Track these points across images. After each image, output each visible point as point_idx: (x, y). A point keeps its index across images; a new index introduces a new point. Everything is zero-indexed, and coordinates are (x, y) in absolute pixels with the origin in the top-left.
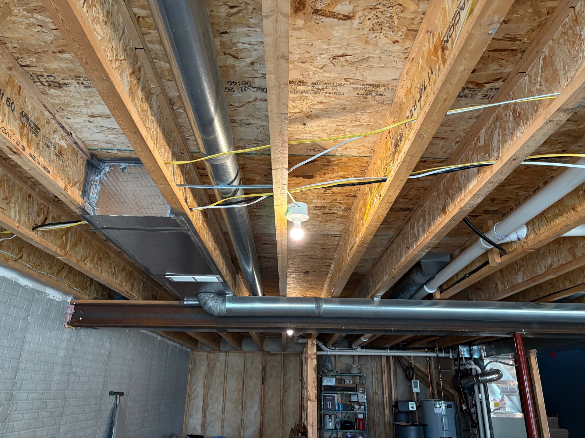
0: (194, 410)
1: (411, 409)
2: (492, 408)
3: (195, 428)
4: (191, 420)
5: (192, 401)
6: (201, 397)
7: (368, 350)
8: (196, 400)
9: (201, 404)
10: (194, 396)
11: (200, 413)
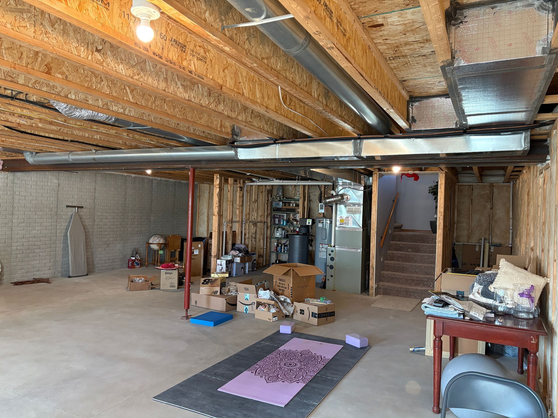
0: (202, 222)
1: (307, 224)
2: (338, 223)
3: (203, 234)
4: (200, 228)
5: (201, 217)
6: (206, 215)
7: (284, 181)
8: (203, 216)
9: (206, 219)
10: (201, 213)
11: (206, 223)
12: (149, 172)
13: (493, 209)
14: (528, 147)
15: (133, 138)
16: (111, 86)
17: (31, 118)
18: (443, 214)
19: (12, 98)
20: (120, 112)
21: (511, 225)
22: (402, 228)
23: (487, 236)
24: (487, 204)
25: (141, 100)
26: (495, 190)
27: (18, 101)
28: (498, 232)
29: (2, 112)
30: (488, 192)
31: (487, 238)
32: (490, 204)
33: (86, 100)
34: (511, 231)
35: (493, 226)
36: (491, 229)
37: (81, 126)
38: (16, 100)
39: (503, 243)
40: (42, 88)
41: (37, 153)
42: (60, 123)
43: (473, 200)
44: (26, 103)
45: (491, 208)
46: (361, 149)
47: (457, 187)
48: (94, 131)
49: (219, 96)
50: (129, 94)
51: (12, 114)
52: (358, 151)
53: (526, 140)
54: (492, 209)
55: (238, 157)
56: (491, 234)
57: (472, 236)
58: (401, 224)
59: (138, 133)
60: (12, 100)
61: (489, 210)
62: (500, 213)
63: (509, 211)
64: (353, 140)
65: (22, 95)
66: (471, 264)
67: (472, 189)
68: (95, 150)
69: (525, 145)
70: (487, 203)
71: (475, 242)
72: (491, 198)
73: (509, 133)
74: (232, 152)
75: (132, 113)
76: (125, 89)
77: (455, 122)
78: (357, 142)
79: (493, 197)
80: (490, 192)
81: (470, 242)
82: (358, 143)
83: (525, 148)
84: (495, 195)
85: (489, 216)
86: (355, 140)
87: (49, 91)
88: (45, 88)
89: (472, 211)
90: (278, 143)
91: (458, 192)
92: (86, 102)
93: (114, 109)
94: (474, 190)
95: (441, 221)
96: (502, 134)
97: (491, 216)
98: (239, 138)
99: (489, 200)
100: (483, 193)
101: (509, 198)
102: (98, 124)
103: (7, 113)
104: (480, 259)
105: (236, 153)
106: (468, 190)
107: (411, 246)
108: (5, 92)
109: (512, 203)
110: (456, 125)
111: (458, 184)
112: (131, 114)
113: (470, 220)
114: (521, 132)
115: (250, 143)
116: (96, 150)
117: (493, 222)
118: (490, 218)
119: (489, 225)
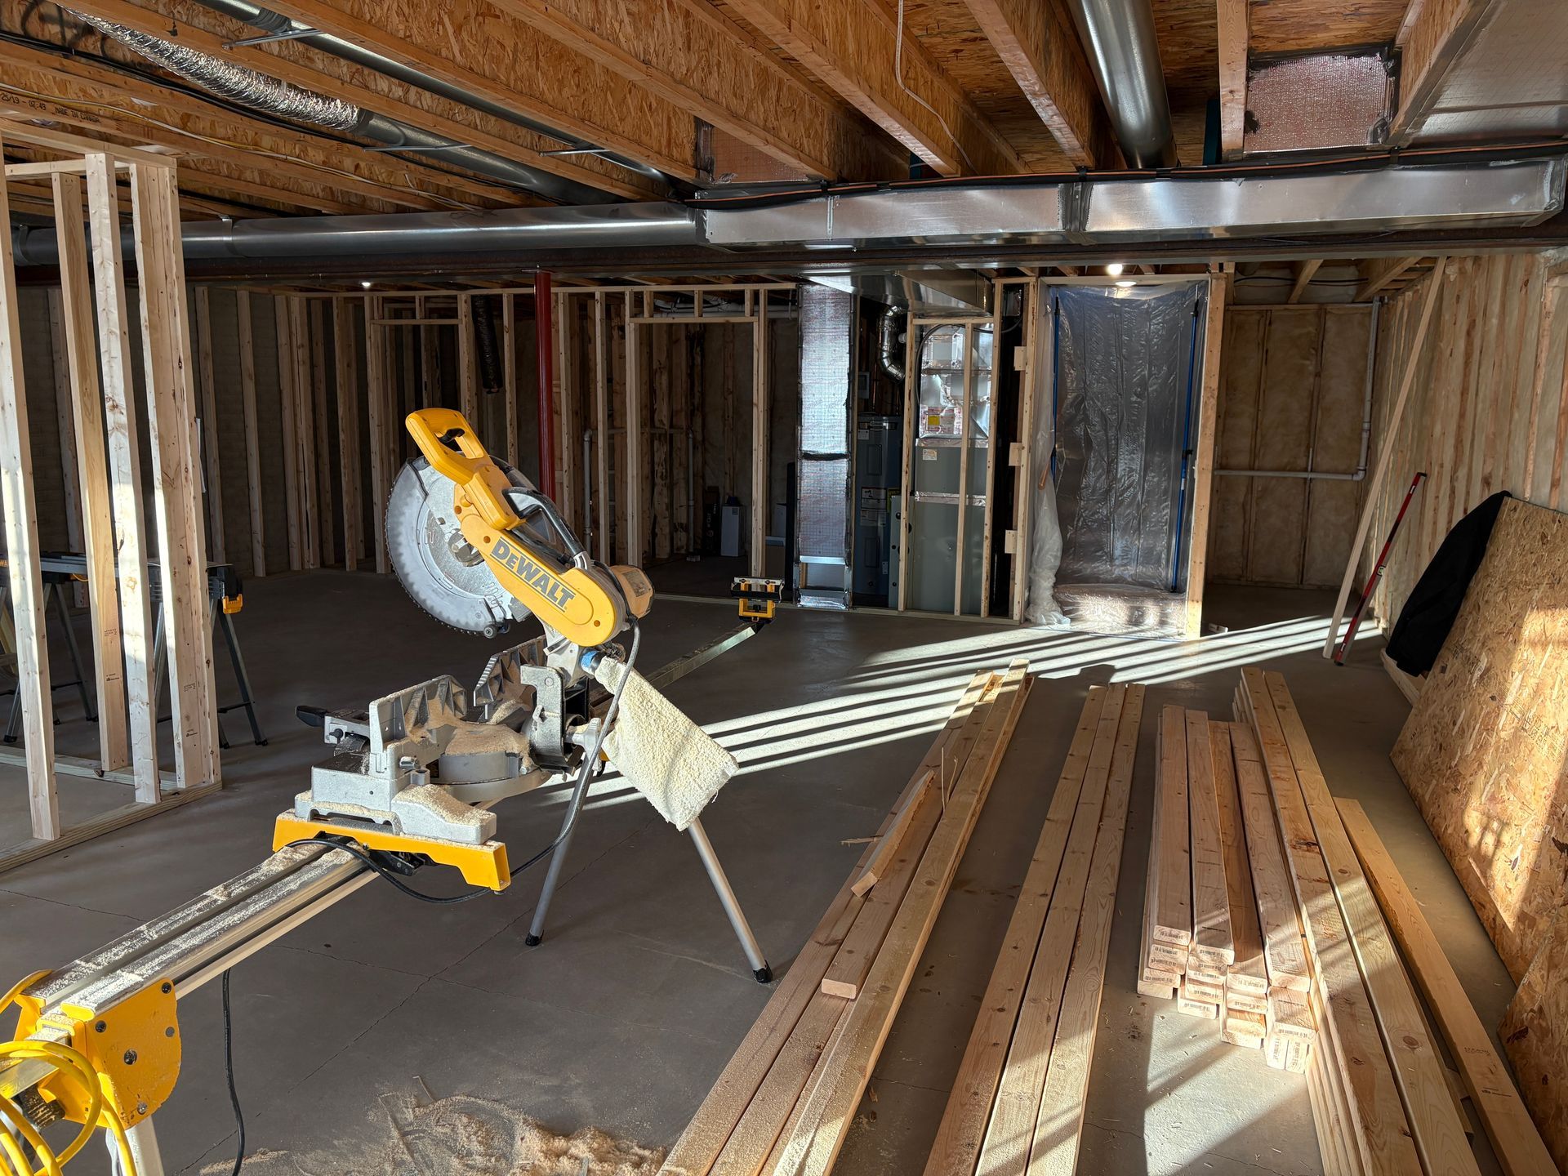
12: (366, 285)
13: (1322, 375)
14: (1559, 202)
15: (371, 179)
16: (406, 10)
17: (92, 116)
18: (1216, 393)
19: (66, 50)
20: (396, 96)
21: (1367, 419)
24: (1308, 362)
25: (480, 59)
26: (1329, 324)
27: (83, 60)
28: (1330, 439)
29: (9, 95)
30: (1312, 329)
32: (1314, 362)
33: (308, 58)
34: (1365, 435)
35: (1318, 423)
36: (1313, 430)
37: (229, 139)
38: (78, 58)
39: (1342, 468)
40: (192, 18)
41: (31, 229)
42: (171, 131)
43: (1269, 353)
44: (105, 67)
45: (1318, 375)
46: (1085, 212)
47: (1228, 316)
48: (265, 156)
49: (707, 50)
50: (453, 40)
51: (37, 104)
52: (1076, 218)
53: (1557, 183)
54: (1320, 377)
55: (708, 235)
56: (1311, 444)
57: (1262, 450)
59: (409, 164)
60: (66, 57)
61: (1311, 380)
62: (1339, 388)
63: (1363, 380)
64: (1060, 185)
65: (91, 40)
67: (1270, 323)
68: (230, 217)
69: (1551, 199)
70: (1308, 359)
71: (1268, 468)
72: (1317, 346)
73: (1512, 162)
74: (685, 223)
75: (426, 99)
76: (441, 22)
77: (1371, 128)
78: (1075, 189)
79: (1325, 344)
80: (1316, 330)
81: (1257, 469)
82: (1077, 193)
83: (1551, 205)
84: (1330, 336)
85: (1312, 394)
86: (1069, 185)
87: (212, 30)
88: (202, 18)
89: (1265, 382)
90: (833, 194)
91: (1231, 332)
92: (309, 64)
93: (379, 89)
94: (1274, 325)
95: (1210, 412)
96: (1492, 164)
97: (1316, 394)
98: (713, 180)
99: (1313, 352)
100: (1297, 332)
101: (1367, 345)
102: (302, 135)
103: (27, 100)
105: (701, 223)
106: (1259, 324)
108: (43, 30)
109: (1372, 358)
110: (1375, 140)
111: (1231, 308)
112: (424, 103)
113: (1261, 408)
114: (1545, 159)
115: (745, 195)
116: (235, 219)
117: (1320, 412)
118: (1312, 400)
119: (1310, 421)
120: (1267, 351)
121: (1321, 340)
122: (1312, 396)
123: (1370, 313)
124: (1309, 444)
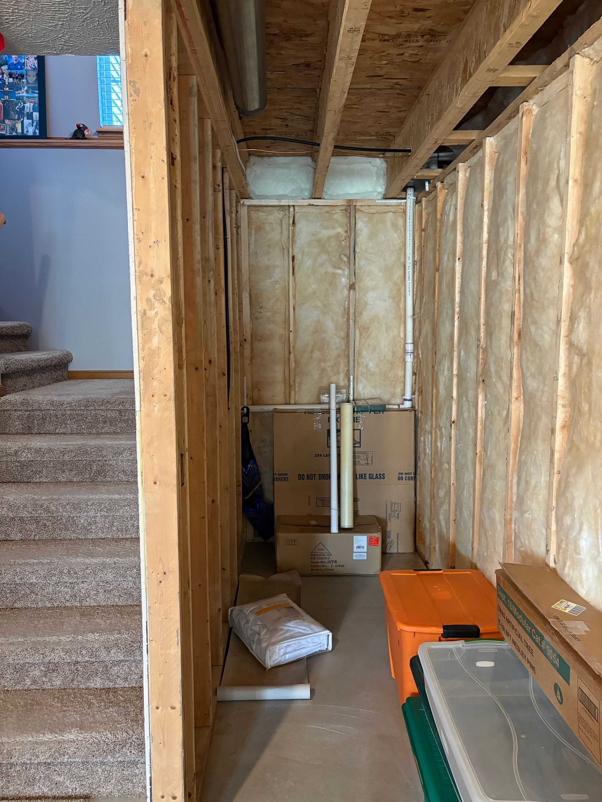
13: (357, 288)
21: (410, 339)
22: (72, 367)
23: (342, 376)
24: (340, 272)
26: (360, 224)
28: (371, 364)
30: (340, 230)
31: (342, 383)
32: (347, 272)
34: (409, 358)
35: (357, 344)
36: (351, 353)
39: (386, 397)
43: (296, 261)
45: (352, 287)
47: (244, 212)
54: (354, 289)
56: (351, 372)
57: (298, 380)
58: (57, 354)
61: (346, 292)
62: (376, 301)
63: (400, 295)
66: (301, 477)
67: (294, 222)
70: (340, 268)
71: (305, 401)
72: (349, 252)
79: (357, 250)
80: (346, 232)
81: (292, 402)
84: (363, 240)
85: (347, 311)
89: (294, 297)
91: (250, 234)
94: (299, 226)
97: (352, 311)
99: (345, 259)
100: (325, 233)
101: (402, 249)
104: (329, 455)
106: (281, 224)
107: (66, 458)
111: (247, 202)
113: (291, 329)
117: (357, 332)
118: (348, 320)
119: (348, 342)
120: (293, 258)
121: (352, 244)
122: (348, 313)
123: (405, 212)
124: (348, 370)
